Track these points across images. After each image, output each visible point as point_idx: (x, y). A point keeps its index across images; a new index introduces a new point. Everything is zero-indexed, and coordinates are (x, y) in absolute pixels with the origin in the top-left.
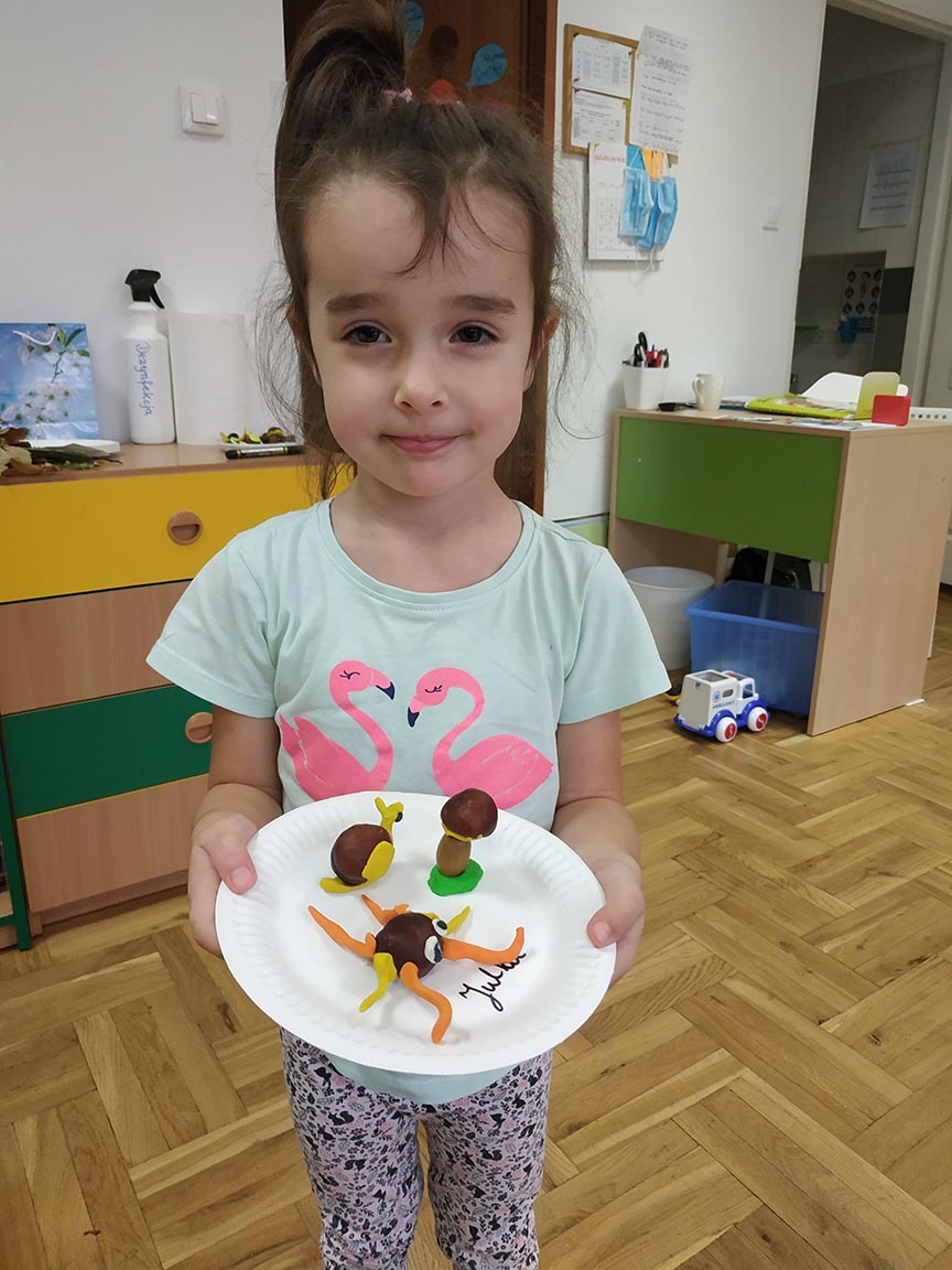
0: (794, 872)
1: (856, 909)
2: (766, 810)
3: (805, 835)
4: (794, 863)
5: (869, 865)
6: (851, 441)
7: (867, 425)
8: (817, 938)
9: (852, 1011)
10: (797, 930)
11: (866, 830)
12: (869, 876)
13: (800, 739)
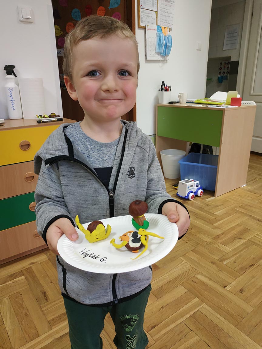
0: (214, 239)
1: (233, 250)
2: (204, 220)
3: (216, 228)
4: (214, 236)
5: (235, 236)
6: (225, 111)
7: (229, 106)
8: (222, 260)
9: (234, 283)
10: (216, 257)
11: (234, 225)
12: (235, 239)
13: (213, 198)
